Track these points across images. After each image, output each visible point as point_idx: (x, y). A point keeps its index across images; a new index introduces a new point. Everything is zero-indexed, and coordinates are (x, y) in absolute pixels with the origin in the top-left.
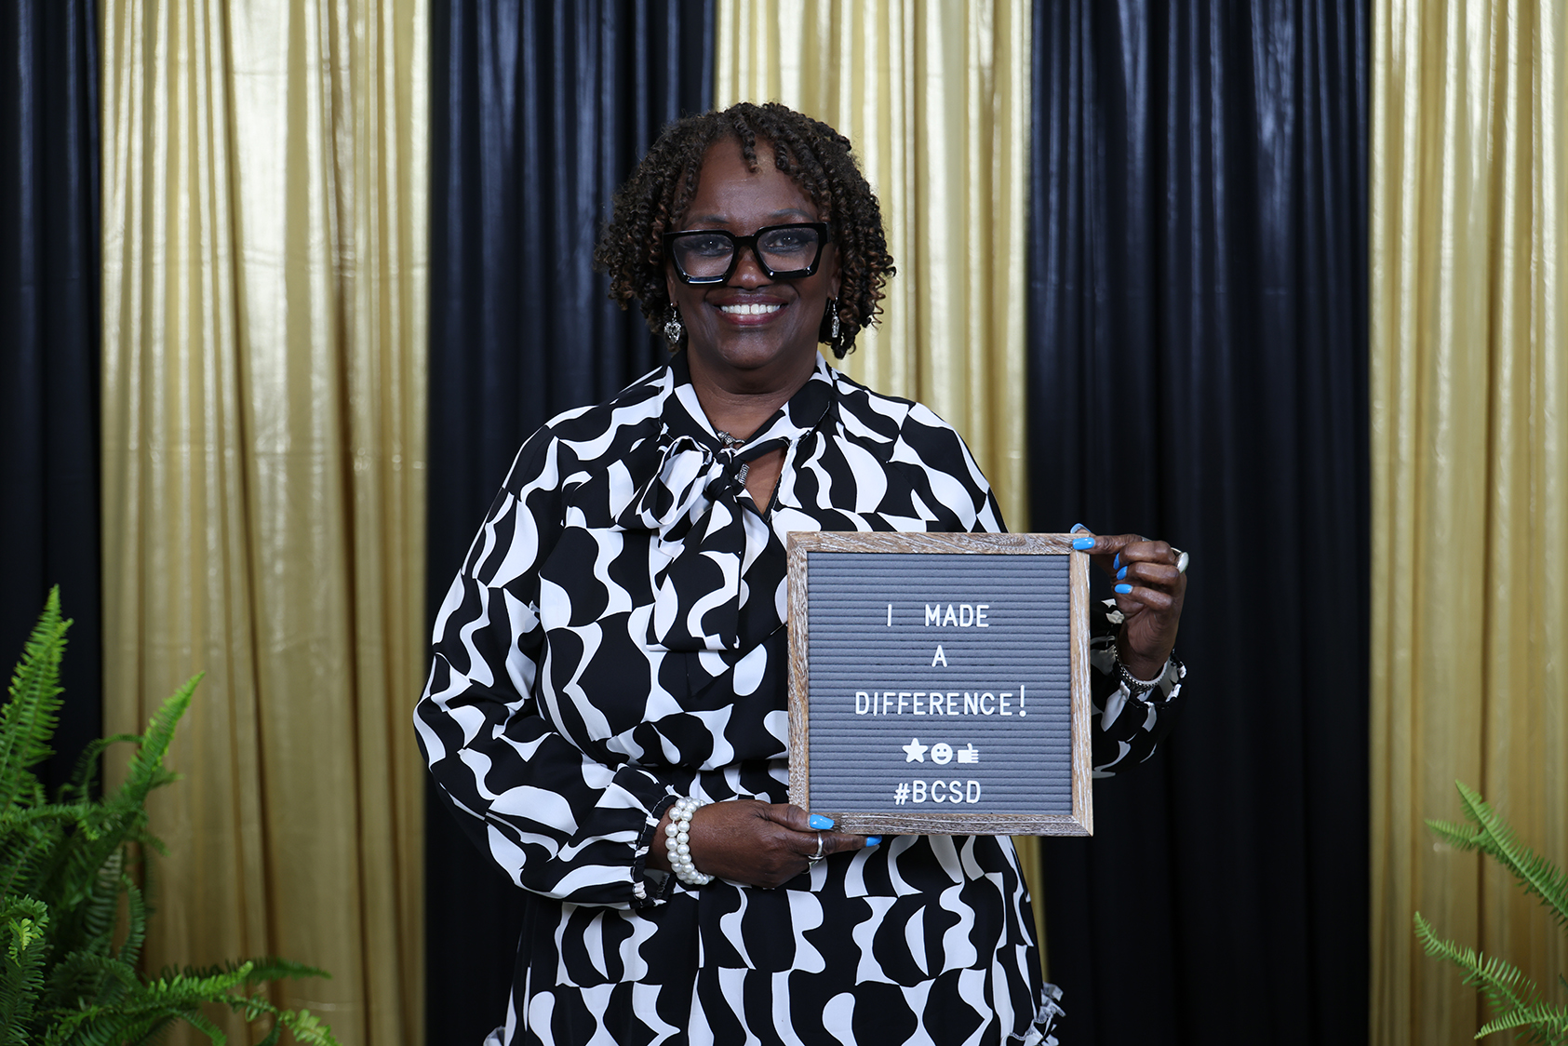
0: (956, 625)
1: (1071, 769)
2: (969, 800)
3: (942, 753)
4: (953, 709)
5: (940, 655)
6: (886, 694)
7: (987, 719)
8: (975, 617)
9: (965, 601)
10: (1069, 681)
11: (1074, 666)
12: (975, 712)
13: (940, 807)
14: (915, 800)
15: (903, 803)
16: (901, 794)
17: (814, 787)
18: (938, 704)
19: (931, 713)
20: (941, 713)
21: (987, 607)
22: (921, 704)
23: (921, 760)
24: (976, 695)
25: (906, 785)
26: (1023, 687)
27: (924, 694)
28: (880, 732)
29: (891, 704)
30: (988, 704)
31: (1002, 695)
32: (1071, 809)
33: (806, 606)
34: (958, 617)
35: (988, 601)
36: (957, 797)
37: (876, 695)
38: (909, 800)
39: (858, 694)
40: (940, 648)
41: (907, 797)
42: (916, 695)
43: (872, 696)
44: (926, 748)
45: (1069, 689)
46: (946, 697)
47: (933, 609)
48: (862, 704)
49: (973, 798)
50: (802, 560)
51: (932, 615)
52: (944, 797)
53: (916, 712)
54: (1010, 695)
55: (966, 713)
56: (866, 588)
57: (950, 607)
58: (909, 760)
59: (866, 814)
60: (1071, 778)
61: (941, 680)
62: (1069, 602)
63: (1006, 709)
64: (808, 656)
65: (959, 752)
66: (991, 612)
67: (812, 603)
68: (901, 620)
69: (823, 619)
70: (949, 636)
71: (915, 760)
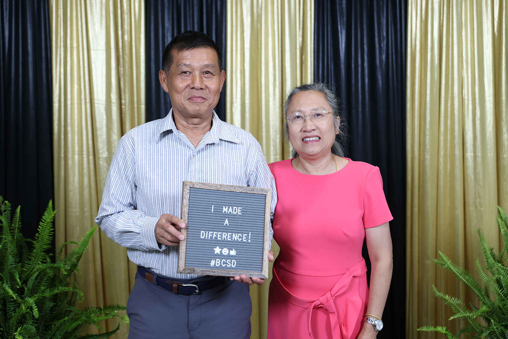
0: (232, 213)
1: (262, 258)
2: (232, 266)
3: (225, 251)
4: (229, 238)
5: (227, 222)
6: (210, 232)
7: (239, 242)
8: (238, 211)
9: (235, 206)
10: (264, 232)
11: (265, 228)
12: (236, 240)
13: (224, 268)
14: (217, 265)
15: (213, 266)
16: (212, 263)
17: (187, 259)
19: (223, 239)
20: (226, 239)
21: (241, 208)
22: (220, 236)
23: (219, 253)
24: (236, 234)
25: (214, 260)
26: (250, 233)
27: (221, 233)
28: (207, 244)
29: (211, 235)
30: (240, 237)
31: (244, 235)
32: (262, 271)
33: (188, 204)
34: (233, 210)
35: (242, 207)
36: (229, 265)
38: (215, 265)
39: (202, 232)
40: (227, 219)
41: (214, 264)
42: (219, 233)
43: (206, 233)
45: (264, 235)
46: (227, 234)
47: (225, 208)
48: (203, 235)
49: (233, 265)
50: (188, 190)
51: (225, 209)
52: (225, 265)
53: (218, 238)
54: (246, 235)
55: (233, 239)
56: (206, 200)
57: (231, 208)
58: (216, 253)
59: (202, 268)
60: (262, 261)
61: (226, 229)
62: (265, 208)
63: (245, 239)
64: (188, 219)
65: (230, 251)
66: (242, 210)
67: (190, 203)
68: (216, 210)
69: (193, 208)
70: (230, 216)
71: (217, 253)
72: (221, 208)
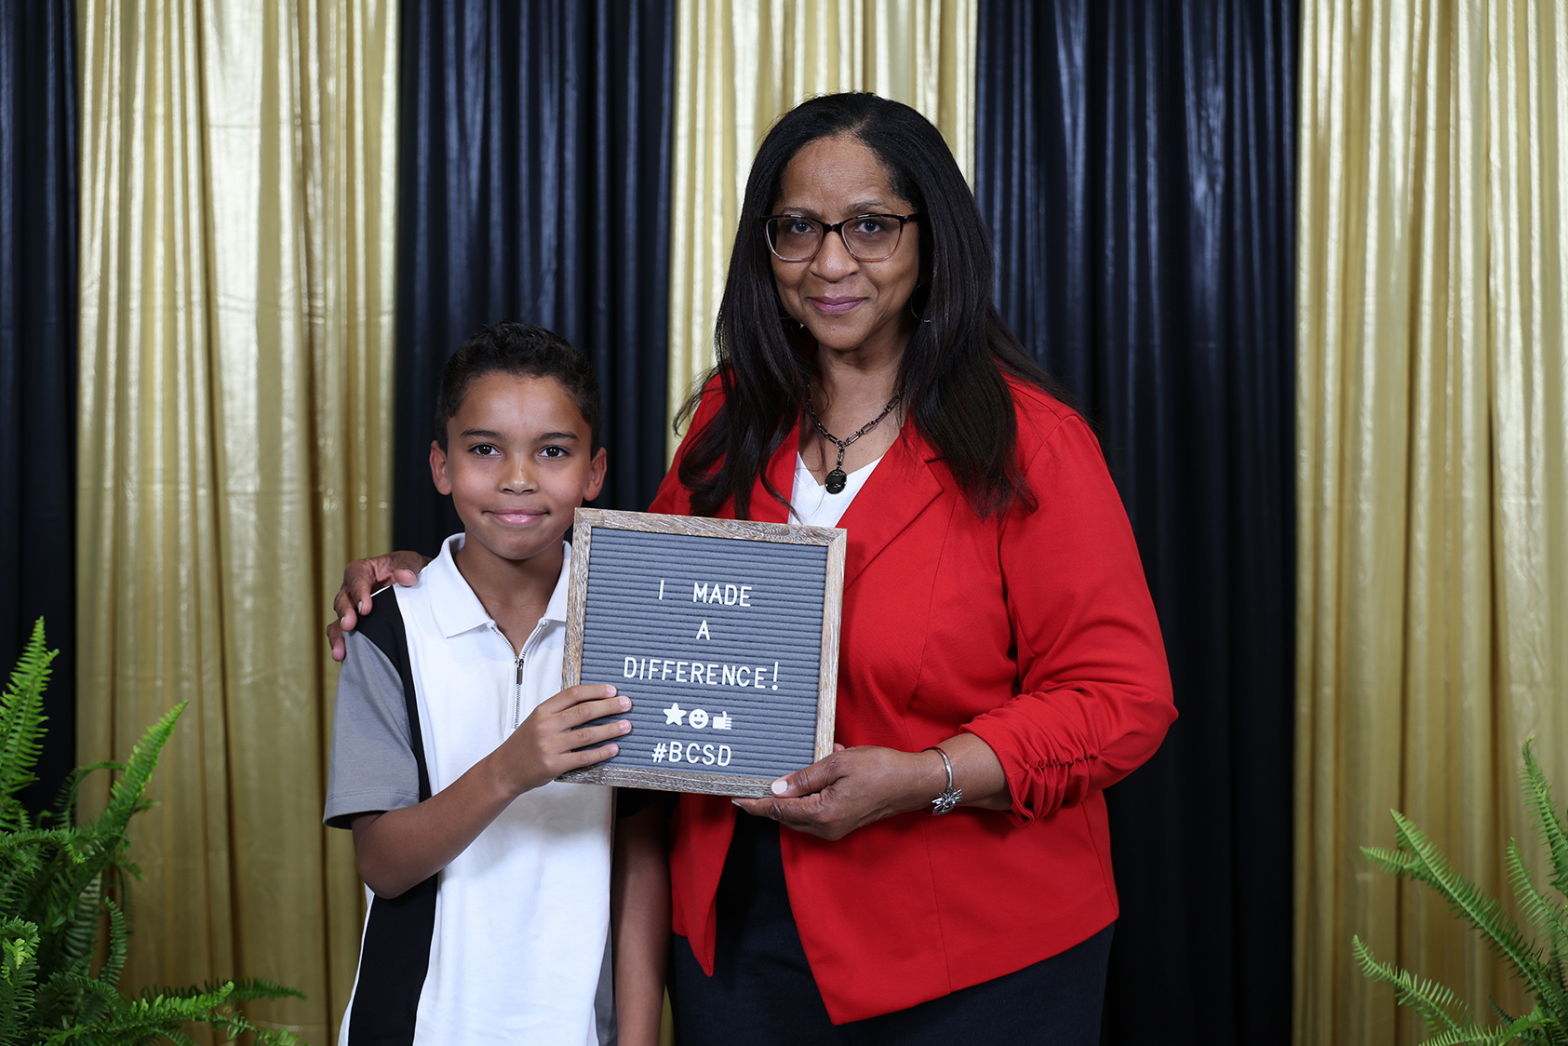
0: (721, 602)
1: (815, 742)
2: (719, 763)
3: (699, 718)
4: (712, 679)
5: (704, 629)
6: (652, 661)
7: (743, 691)
8: (739, 597)
9: (730, 582)
10: (819, 661)
11: (825, 648)
12: (732, 683)
13: (693, 768)
14: (671, 759)
15: (660, 761)
16: (659, 753)
18: (698, 673)
19: (692, 681)
20: (701, 682)
21: (750, 588)
22: (684, 672)
23: (680, 723)
24: (734, 668)
25: (664, 745)
26: (777, 664)
27: (686, 664)
28: (645, 695)
29: (656, 670)
30: (744, 677)
31: (758, 670)
33: (586, 576)
34: (723, 596)
35: (752, 584)
36: (709, 759)
37: (643, 661)
38: (666, 759)
39: (627, 659)
40: (704, 622)
41: (664, 756)
42: (679, 663)
43: (639, 662)
44: (684, 713)
45: (819, 669)
46: (706, 667)
47: (701, 587)
48: (631, 669)
49: (723, 761)
50: (587, 534)
51: (700, 592)
52: (697, 758)
53: (678, 680)
54: (765, 670)
55: (724, 683)
56: (642, 563)
57: (717, 587)
58: (669, 722)
59: (625, 769)
60: (814, 750)
61: (703, 652)
62: (823, 589)
63: (760, 682)
64: (585, 621)
65: (715, 718)
66: (754, 594)
67: (592, 574)
68: (672, 595)
69: (602, 589)
70: (715, 613)
71: (674, 723)
72: (689, 589)
